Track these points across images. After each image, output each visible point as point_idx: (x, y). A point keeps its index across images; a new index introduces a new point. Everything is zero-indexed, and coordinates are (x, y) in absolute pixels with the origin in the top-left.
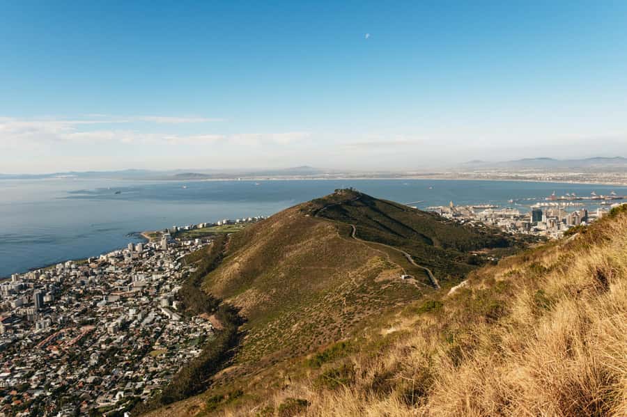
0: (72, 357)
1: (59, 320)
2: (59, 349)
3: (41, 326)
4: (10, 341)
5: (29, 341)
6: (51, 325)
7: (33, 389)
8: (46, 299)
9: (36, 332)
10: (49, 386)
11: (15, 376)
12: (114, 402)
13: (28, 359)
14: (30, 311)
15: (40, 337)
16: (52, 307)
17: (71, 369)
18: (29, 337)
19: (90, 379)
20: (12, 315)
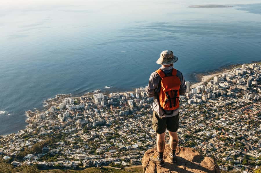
0: (252, 122)
1: (254, 97)
2: (248, 114)
3: (246, 98)
4: (230, 102)
5: (238, 105)
6: (251, 99)
7: (230, 132)
8: (253, 83)
9: (242, 101)
10: (236, 134)
11: (226, 122)
12: (257, 156)
13: (234, 115)
14: (244, 88)
15: (243, 104)
16: (254, 88)
17: (249, 129)
18: (239, 103)
19: (254, 138)
20: (236, 88)
